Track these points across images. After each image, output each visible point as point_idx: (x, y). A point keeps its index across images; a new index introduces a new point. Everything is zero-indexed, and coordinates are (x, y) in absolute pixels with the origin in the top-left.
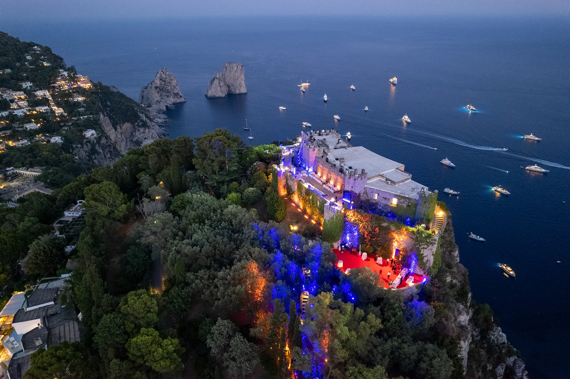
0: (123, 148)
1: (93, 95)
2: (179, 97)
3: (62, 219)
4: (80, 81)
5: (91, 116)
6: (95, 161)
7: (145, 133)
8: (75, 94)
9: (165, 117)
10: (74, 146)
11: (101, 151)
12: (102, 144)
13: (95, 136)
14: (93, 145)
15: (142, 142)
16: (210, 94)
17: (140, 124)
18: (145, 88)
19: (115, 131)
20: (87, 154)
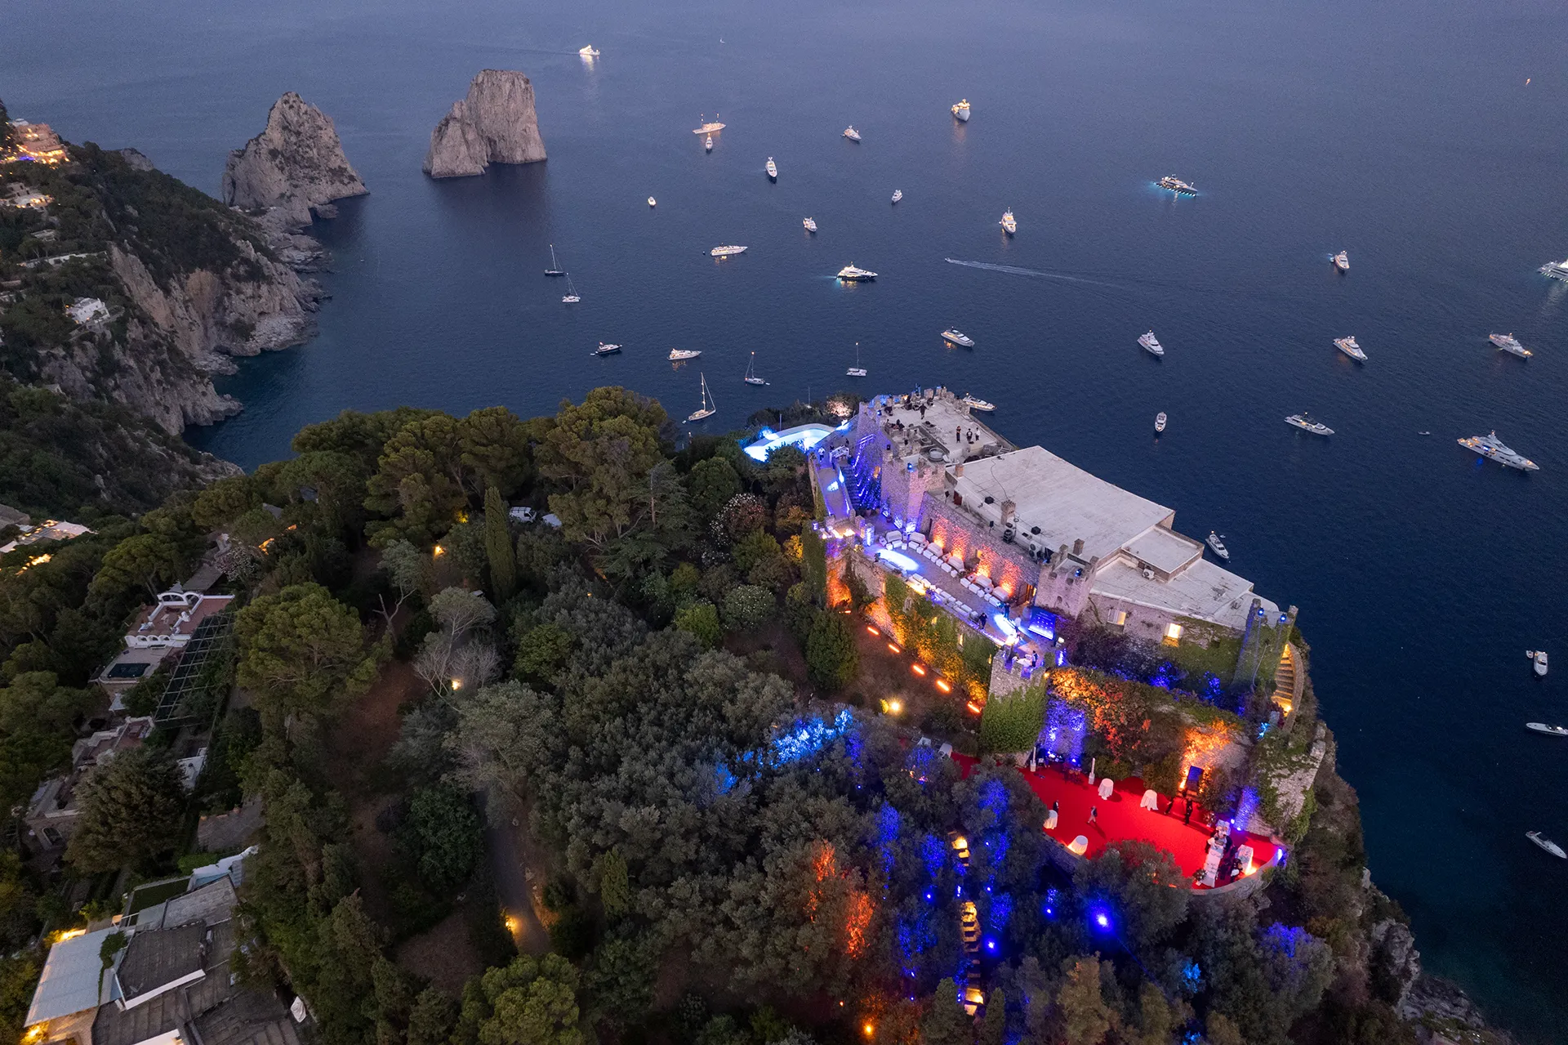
0: (196, 348)
1: (78, 187)
2: (346, 181)
3: (123, 659)
4: (26, 139)
5: (83, 256)
6: (115, 394)
7: (260, 297)
8: (16, 186)
9: (314, 243)
10: (43, 352)
11: (132, 363)
12: (130, 340)
13: (105, 317)
14: (104, 348)
15: (253, 327)
16: (438, 166)
17: (242, 270)
18: (236, 156)
19: (166, 298)
20: (88, 374)
